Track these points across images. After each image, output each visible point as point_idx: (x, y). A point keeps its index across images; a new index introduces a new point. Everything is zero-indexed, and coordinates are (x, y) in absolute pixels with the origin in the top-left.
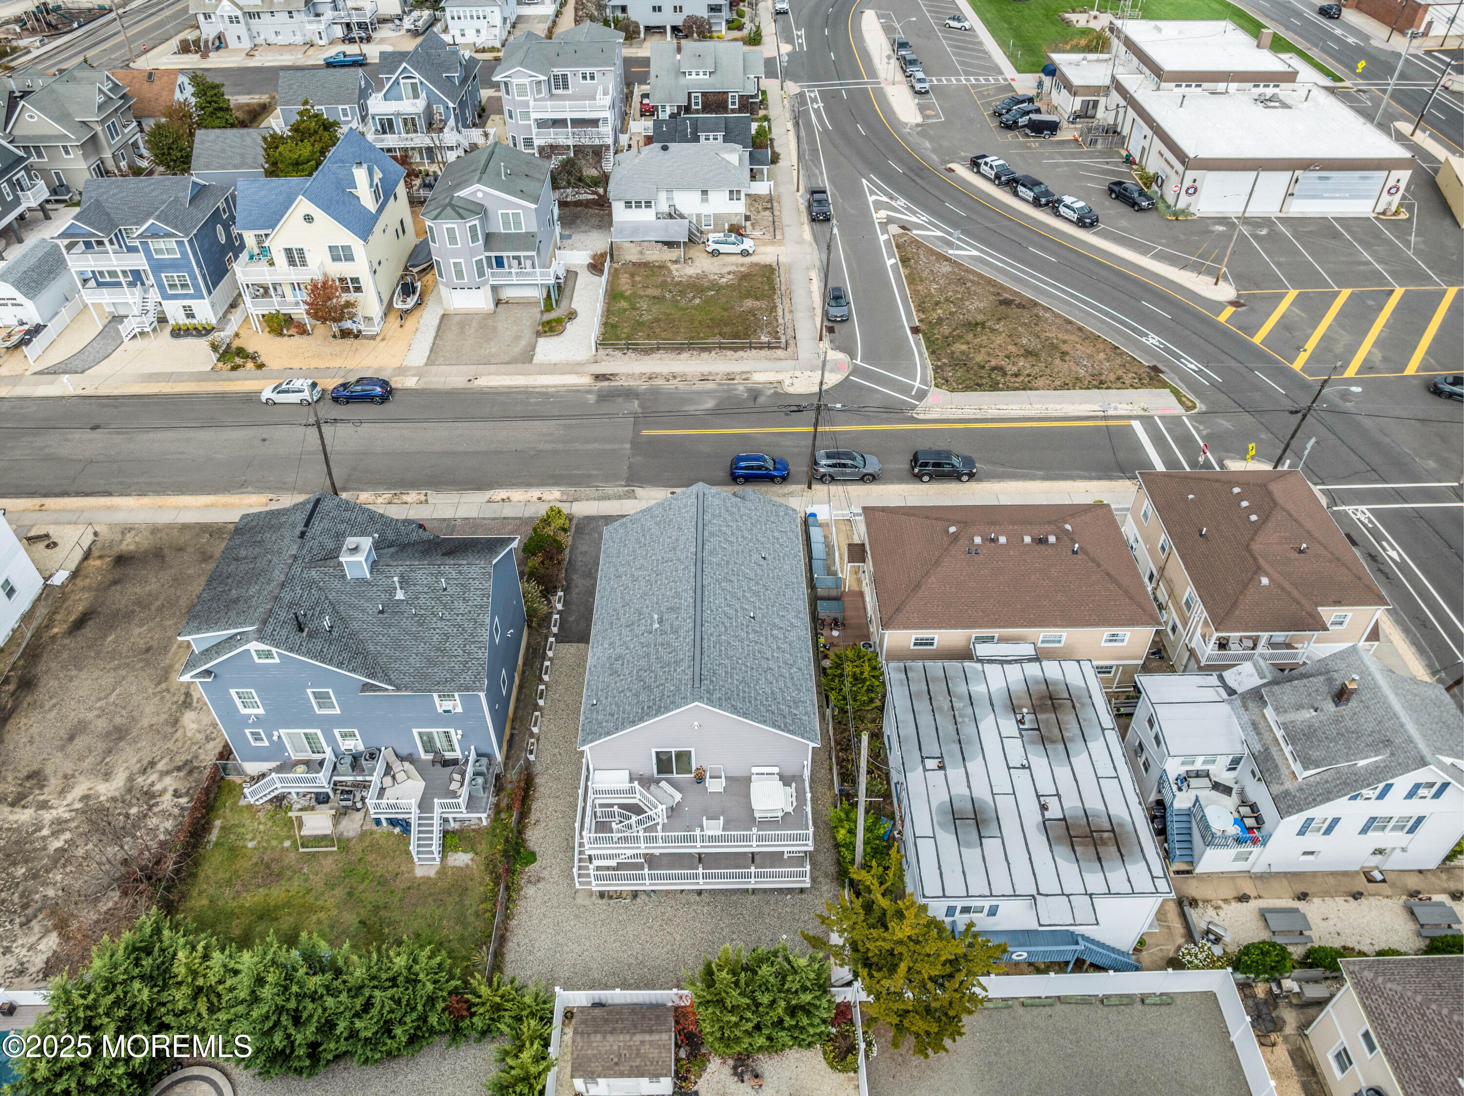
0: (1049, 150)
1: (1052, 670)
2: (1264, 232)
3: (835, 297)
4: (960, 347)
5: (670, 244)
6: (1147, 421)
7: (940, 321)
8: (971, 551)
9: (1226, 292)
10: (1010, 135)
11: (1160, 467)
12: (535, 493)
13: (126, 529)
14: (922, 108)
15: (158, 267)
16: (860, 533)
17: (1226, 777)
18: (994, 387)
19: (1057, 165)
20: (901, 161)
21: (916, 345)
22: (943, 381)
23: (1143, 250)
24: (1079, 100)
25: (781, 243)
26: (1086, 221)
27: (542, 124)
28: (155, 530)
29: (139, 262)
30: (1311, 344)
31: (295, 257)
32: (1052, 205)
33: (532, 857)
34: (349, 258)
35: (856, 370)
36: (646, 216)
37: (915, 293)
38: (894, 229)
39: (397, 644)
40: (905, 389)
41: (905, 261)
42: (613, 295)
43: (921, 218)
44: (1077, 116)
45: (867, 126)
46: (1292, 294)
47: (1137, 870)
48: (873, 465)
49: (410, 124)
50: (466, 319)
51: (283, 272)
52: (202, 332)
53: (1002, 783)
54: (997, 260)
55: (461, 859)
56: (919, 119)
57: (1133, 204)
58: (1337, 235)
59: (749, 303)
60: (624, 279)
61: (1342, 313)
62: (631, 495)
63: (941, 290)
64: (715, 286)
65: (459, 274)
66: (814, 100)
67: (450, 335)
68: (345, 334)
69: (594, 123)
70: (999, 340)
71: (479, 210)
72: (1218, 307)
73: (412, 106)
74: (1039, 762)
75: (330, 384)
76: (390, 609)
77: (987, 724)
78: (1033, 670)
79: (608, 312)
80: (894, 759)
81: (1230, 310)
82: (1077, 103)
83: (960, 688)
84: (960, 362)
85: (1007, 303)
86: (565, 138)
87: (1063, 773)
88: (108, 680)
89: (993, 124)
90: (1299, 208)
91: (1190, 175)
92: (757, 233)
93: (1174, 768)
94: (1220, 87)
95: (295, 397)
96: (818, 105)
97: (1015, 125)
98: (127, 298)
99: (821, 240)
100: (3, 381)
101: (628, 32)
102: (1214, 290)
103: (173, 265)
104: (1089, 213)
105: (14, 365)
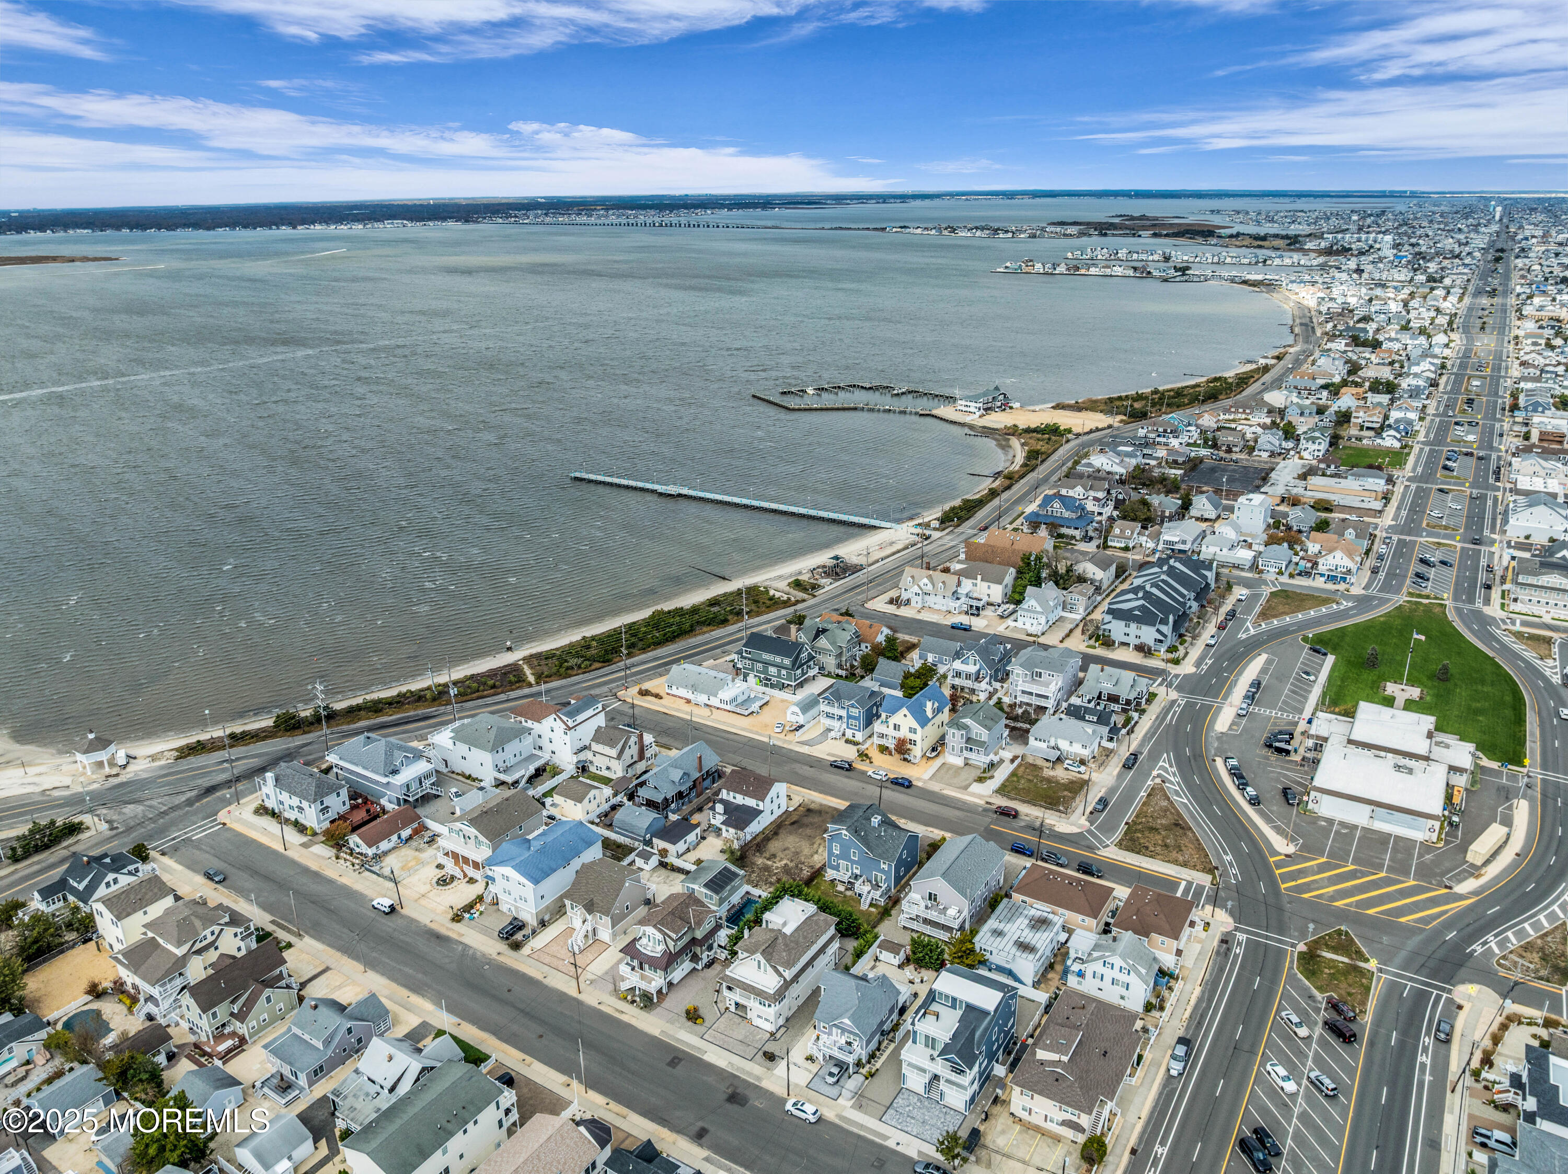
0: (1276, 762)
1: (1051, 916)
2: (1345, 831)
3: (1103, 802)
4: (1139, 835)
5: (1048, 760)
6: (1190, 883)
7: (1141, 824)
8: (1049, 879)
9: (1289, 849)
10: (1265, 749)
13: (813, 802)
14: (1233, 724)
15: (849, 717)
18: (1138, 853)
19: (1271, 771)
20: (1193, 750)
21: (1122, 827)
22: (1120, 845)
23: (1269, 821)
25: (1100, 772)
26: (1255, 802)
27: (1023, 692)
28: (821, 805)
29: (843, 713)
30: (1299, 882)
31: (897, 728)
32: (1244, 790)
34: (915, 734)
35: (1089, 831)
36: (1043, 745)
37: (1141, 809)
39: (877, 846)
40: (1101, 842)
41: (1149, 795)
42: (1014, 774)
43: (1176, 779)
45: (1194, 727)
48: (1063, 861)
49: (968, 676)
50: (951, 767)
51: (891, 732)
52: (856, 744)
53: (1013, 930)
54: (1194, 808)
55: (872, 909)
56: (1225, 730)
57: (1287, 801)
58: (1385, 843)
59: (1066, 793)
60: (1022, 769)
63: (1154, 812)
64: (1057, 782)
65: (954, 750)
66: (1179, 705)
67: (943, 771)
68: (905, 760)
69: (1047, 698)
70: (1158, 837)
71: (966, 727)
72: (1277, 855)
73: (972, 669)
74: (1027, 931)
75: (892, 776)
77: (1020, 920)
78: (1046, 915)
79: (1007, 780)
80: (991, 917)
81: (1282, 857)
83: (1022, 910)
84: (1132, 840)
85: (1177, 825)
86: (1030, 701)
87: (1031, 935)
88: (797, 840)
89: (1262, 741)
90: (1379, 825)
91: (1322, 796)
92: (1092, 765)
94: (1383, 754)
95: (879, 777)
96: (1179, 710)
97: (1270, 746)
98: (836, 724)
99: (1120, 776)
100: (785, 741)
101: (1108, 643)
102: (1282, 846)
103: (855, 718)
104: (1257, 797)
105: (790, 737)
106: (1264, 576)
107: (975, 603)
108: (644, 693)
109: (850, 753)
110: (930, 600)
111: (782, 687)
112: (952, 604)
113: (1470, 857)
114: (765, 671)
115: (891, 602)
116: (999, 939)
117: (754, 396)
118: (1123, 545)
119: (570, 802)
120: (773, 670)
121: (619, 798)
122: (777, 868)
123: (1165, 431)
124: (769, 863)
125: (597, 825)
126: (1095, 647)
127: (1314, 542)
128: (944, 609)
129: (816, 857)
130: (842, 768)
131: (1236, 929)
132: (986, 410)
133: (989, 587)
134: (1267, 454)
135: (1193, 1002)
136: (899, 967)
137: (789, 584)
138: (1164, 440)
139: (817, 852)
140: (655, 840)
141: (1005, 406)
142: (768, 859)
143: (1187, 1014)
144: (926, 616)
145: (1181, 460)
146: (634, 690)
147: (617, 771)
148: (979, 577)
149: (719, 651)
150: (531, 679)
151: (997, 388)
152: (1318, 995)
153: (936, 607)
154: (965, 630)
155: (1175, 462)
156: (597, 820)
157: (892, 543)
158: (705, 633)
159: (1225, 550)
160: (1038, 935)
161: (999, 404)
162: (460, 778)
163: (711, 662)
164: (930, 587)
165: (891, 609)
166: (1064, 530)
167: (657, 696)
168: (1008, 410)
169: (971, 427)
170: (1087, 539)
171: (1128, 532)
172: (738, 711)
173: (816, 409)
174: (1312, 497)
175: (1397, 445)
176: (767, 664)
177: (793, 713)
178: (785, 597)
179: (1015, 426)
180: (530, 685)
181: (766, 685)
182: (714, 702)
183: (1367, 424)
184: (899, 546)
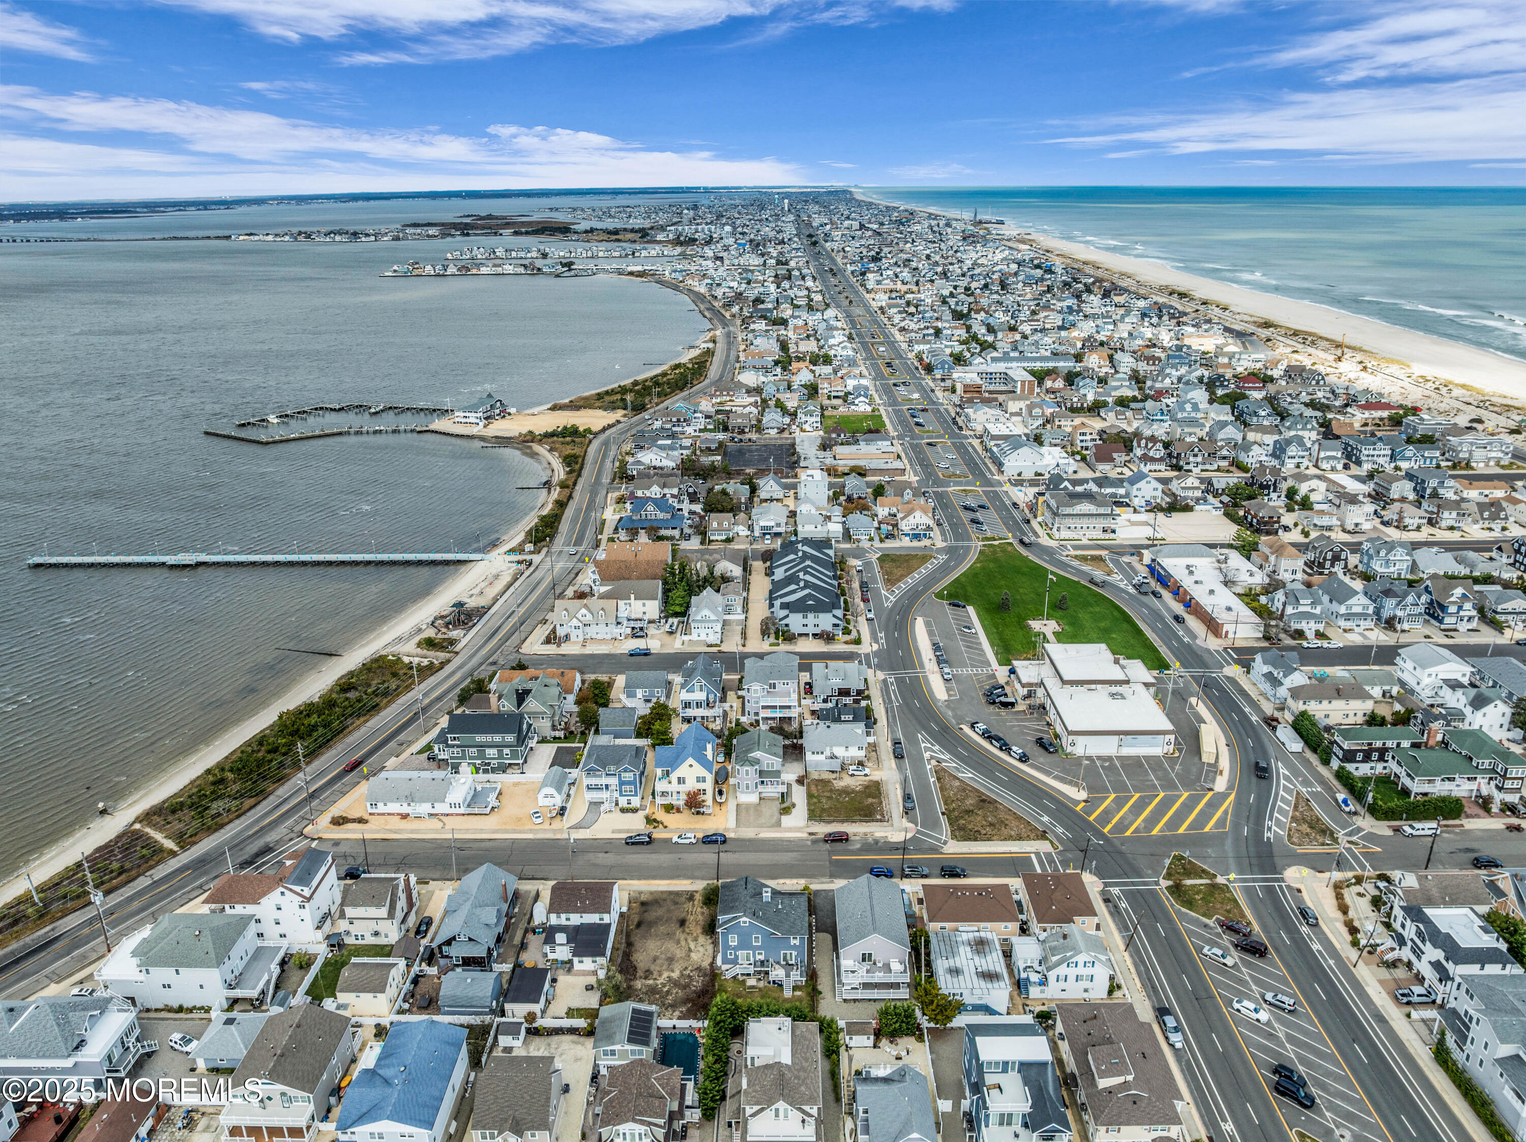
0: (1010, 717)
1: (983, 934)
2: (1107, 764)
3: (907, 797)
4: (962, 822)
5: (833, 772)
6: (1037, 854)
7: (954, 809)
8: (958, 897)
9: (1082, 795)
10: (992, 707)
11: (1039, 871)
12: (795, 881)
13: (640, 893)
14: (948, 690)
15: (622, 783)
16: (921, 895)
17: (1039, 969)
18: (976, 840)
19: (1014, 726)
20: (937, 724)
21: (943, 820)
22: (954, 837)
23: (1048, 773)
24: (1026, 690)
25: (882, 769)
26: (1023, 758)
27: (764, 707)
28: (651, 893)
29: (613, 781)
30: (1113, 822)
31: (681, 781)
32: (1008, 751)
33: (820, 993)
34: (704, 781)
35: (918, 832)
36: (821, 758)
37: (943, 796)
38: (934, 762)
39: (781, 922)
40: (939, 840)
41: (939, 779)
42: (810, 796)
43: (947, 756)
44: (1025, 698)
45: (920, 702)
46: (1113, 796)
47: (1002, 984)
48: (926, 871)
49: (699, 705)
50: (748, 807)
51: (674, 787)
52: (634, 811)
53: (965, 962)
54: (981, 779)
55: (798, 993)
56: (946, 697)
57: (1047, 749)
58: (1141, 765)
59: (870, 800)
60: (813, 788)
61: (1133, 806)
62: (832, 882)
63: (955, 794)
64: (853, 791)
65: (747, 788)
66: (892, 684)
67: (743, 814)
68: (698, 813)
69: (789, 707)
70: (979, 818)
71: (757, 761)
72: (1077, 803)
73: (701, 696)
74: (976, 958)
75: (700, 835)
76: (778, 910)
77: (961, 949)
78: (977, 934)
79: (809, 804)
80: (933, 956)
81: (1083, 804)
82: (1025, 691)
83: (953, 939)
84: (962, 828)
85: (983, 801)
86: (778, 714)
87: (983, 961)
88: (659, 943)
89: (983, 700)
90: (1126, 751)
91: (1071, 738)
92: (870, 764)
93: (1022, 965)
94: (1093, 686)
95: (687, 841)
96: (894, 687)
97: (994, 703)
98: (604, 795)
99: (900, 768)
100: (555, 831)
101: (789, 637)
102: (1077, 794)
103: (629, 783)
104: (1025, 755)
105: (557, 824)
106: (861, 544)
107: (638, 625)
108: (339, 821)
109: (636, 824)
110: (592, 631)
111: (503, 768)
112: (617, 631)
113: (1205, 759)
114: (482, 755)
115: (548, 641)
116: (961, 978)
117: (207, 433)
118: (724, 537)
119: (367, 997)
120: (491, 752)
121: (415, 969)
122: (664, 985)
123: (679, 420)
124: (651, 982)
125: (409, 1011)
126: (778, 645)
127: (882, 505)
128: (609, 637)
129: (694, 956)
130: (643, 843)
131: (1106, 885)
132: (486, 418)
133: (644, 605)
134: (776, 430)
135: (1133, 970)
136: (875, 1046)
137: (419, 645)
138: (680, 429)
139: (690, 950)
140: (507, 1006)
141: (504, 414)
142: (646, 978)
143: (1139, 985)
144: (591, 649)
145: (713, 446)
146: (324, 820)
147: (392, 933)
148: (632, 596)
149: (392, 744)
150: (169, 844)
151: (490, 396)
152: (1210, 922)
153: (599, 637)
154: (646, 654)
155: (709, 449)
156: (406, 1006)
157: (497, 577)
158: (359, 727)
159: (819, 526)
160: (989, 958)
161: (497, 411)
162: (164, 1015)
163: (392, 762)
164: (589, 617)
165: (551, 649)
166: (663, 532)
167: (361, 821)
168: (508, 417)
169: (482, 438)
170: (688, 538)
171: (726, 524)
172: (476, 811)
173: (294, 440)
174: (845, 466)
175: (869, 409)
176: (482, 746)
177: (546, 796)
178: (425, 662)
179: (530, 432)
180: (173, 854)
181: (486, 771)
182: (441, 808)
183: (833, 394)
184: (506, 579)
